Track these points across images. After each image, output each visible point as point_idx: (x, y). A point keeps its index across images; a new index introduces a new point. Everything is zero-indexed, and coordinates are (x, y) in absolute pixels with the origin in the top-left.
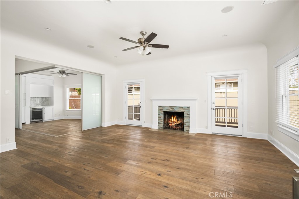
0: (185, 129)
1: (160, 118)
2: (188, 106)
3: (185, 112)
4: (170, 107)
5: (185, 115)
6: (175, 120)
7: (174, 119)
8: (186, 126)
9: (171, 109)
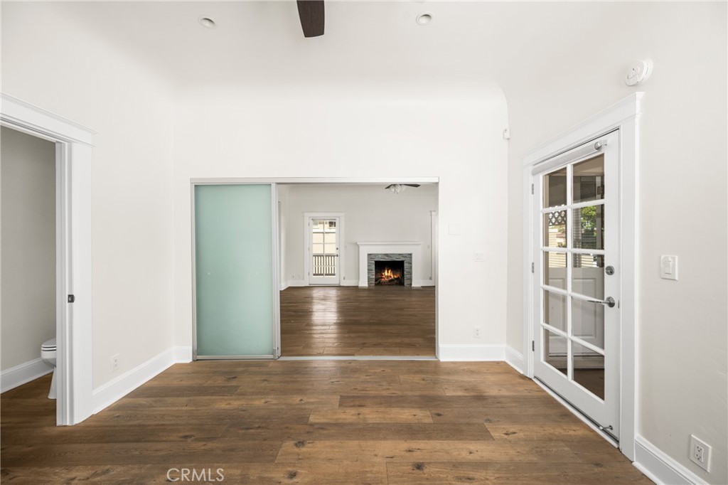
0: (406, 283)
1: (372, 270)
2: (410, 253)
3: (406, 260)
4: (386, 255)
5: (406, 265)
6: (389, 274)
7: (387, 274)
8: (407, 279)
9: (386, 258)
